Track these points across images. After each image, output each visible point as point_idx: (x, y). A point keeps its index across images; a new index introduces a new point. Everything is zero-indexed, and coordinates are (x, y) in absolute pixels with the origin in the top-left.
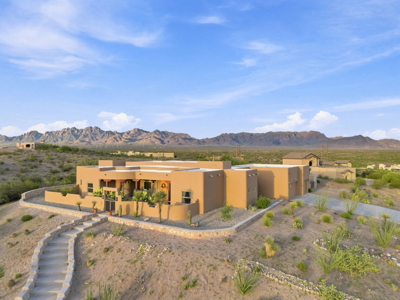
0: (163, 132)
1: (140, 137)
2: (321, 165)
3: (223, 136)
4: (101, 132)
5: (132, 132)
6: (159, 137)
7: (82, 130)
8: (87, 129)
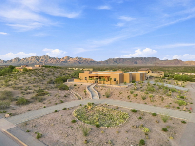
0: (80, 58)
1: (69, 61)
2: (152, 73)
3: (109, 60)
4: (50, 58)
5: (65, 58)
6: (78, 60)
7: (41, 57)
8: (43, 57)
